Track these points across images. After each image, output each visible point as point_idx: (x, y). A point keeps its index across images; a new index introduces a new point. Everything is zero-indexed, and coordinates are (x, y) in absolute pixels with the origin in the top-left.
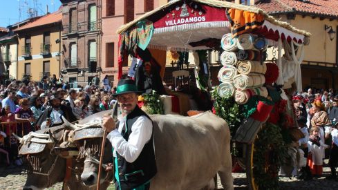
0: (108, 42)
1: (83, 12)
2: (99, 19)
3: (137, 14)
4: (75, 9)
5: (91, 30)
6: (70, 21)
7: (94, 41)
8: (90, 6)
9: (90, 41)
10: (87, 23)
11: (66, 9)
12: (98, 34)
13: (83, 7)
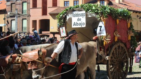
0: (34, 20)
1: (19, 5)
2: (29, 9)
3: (49, 8)
4: (14, 3)
5: (24, 14)
6: (11, 9)
7: (25, 19)
8: (23, 3)
9: (23, 19)
10: (21, 11)
11: (9, 3)
12: (28, 16)
13: (19, 3)
